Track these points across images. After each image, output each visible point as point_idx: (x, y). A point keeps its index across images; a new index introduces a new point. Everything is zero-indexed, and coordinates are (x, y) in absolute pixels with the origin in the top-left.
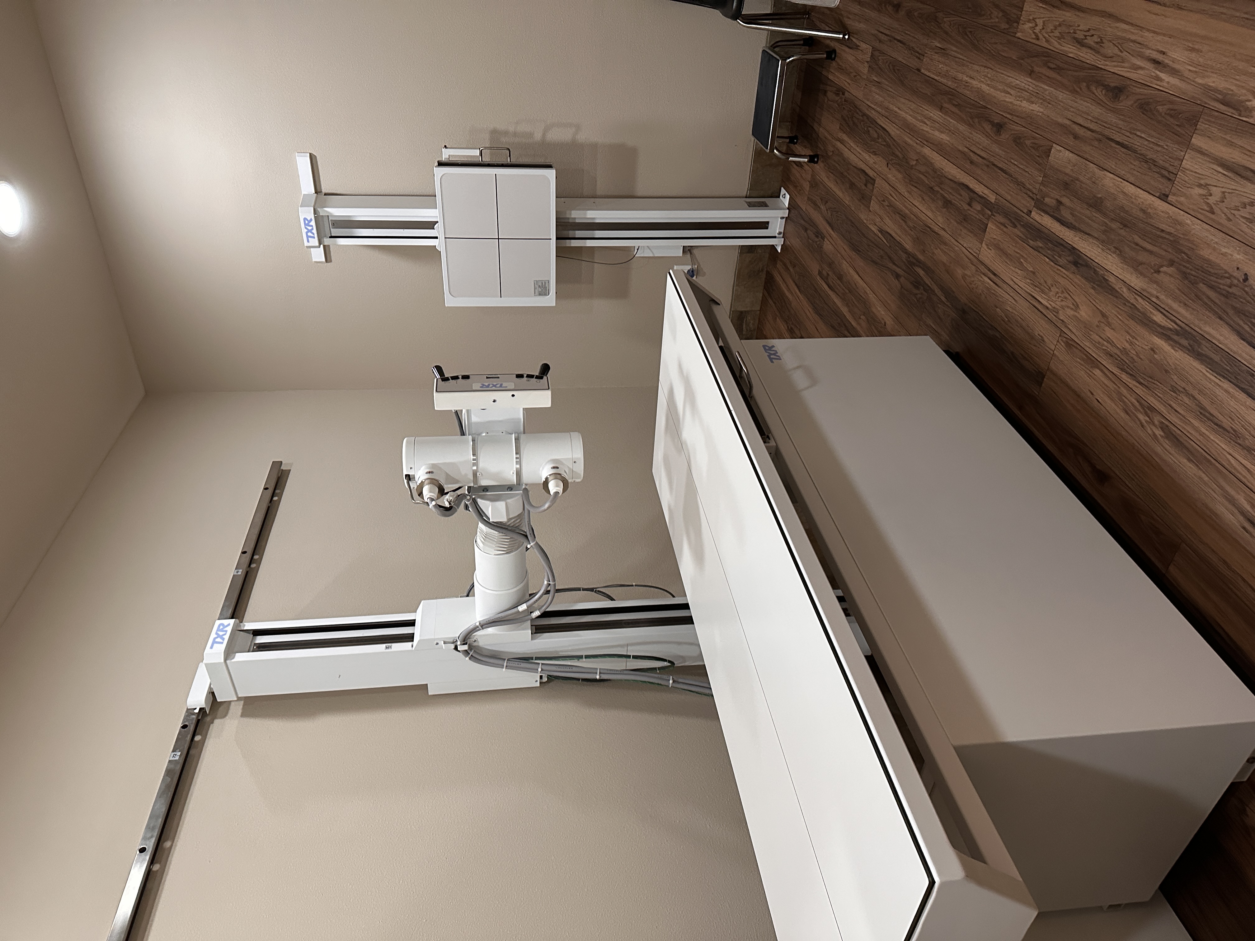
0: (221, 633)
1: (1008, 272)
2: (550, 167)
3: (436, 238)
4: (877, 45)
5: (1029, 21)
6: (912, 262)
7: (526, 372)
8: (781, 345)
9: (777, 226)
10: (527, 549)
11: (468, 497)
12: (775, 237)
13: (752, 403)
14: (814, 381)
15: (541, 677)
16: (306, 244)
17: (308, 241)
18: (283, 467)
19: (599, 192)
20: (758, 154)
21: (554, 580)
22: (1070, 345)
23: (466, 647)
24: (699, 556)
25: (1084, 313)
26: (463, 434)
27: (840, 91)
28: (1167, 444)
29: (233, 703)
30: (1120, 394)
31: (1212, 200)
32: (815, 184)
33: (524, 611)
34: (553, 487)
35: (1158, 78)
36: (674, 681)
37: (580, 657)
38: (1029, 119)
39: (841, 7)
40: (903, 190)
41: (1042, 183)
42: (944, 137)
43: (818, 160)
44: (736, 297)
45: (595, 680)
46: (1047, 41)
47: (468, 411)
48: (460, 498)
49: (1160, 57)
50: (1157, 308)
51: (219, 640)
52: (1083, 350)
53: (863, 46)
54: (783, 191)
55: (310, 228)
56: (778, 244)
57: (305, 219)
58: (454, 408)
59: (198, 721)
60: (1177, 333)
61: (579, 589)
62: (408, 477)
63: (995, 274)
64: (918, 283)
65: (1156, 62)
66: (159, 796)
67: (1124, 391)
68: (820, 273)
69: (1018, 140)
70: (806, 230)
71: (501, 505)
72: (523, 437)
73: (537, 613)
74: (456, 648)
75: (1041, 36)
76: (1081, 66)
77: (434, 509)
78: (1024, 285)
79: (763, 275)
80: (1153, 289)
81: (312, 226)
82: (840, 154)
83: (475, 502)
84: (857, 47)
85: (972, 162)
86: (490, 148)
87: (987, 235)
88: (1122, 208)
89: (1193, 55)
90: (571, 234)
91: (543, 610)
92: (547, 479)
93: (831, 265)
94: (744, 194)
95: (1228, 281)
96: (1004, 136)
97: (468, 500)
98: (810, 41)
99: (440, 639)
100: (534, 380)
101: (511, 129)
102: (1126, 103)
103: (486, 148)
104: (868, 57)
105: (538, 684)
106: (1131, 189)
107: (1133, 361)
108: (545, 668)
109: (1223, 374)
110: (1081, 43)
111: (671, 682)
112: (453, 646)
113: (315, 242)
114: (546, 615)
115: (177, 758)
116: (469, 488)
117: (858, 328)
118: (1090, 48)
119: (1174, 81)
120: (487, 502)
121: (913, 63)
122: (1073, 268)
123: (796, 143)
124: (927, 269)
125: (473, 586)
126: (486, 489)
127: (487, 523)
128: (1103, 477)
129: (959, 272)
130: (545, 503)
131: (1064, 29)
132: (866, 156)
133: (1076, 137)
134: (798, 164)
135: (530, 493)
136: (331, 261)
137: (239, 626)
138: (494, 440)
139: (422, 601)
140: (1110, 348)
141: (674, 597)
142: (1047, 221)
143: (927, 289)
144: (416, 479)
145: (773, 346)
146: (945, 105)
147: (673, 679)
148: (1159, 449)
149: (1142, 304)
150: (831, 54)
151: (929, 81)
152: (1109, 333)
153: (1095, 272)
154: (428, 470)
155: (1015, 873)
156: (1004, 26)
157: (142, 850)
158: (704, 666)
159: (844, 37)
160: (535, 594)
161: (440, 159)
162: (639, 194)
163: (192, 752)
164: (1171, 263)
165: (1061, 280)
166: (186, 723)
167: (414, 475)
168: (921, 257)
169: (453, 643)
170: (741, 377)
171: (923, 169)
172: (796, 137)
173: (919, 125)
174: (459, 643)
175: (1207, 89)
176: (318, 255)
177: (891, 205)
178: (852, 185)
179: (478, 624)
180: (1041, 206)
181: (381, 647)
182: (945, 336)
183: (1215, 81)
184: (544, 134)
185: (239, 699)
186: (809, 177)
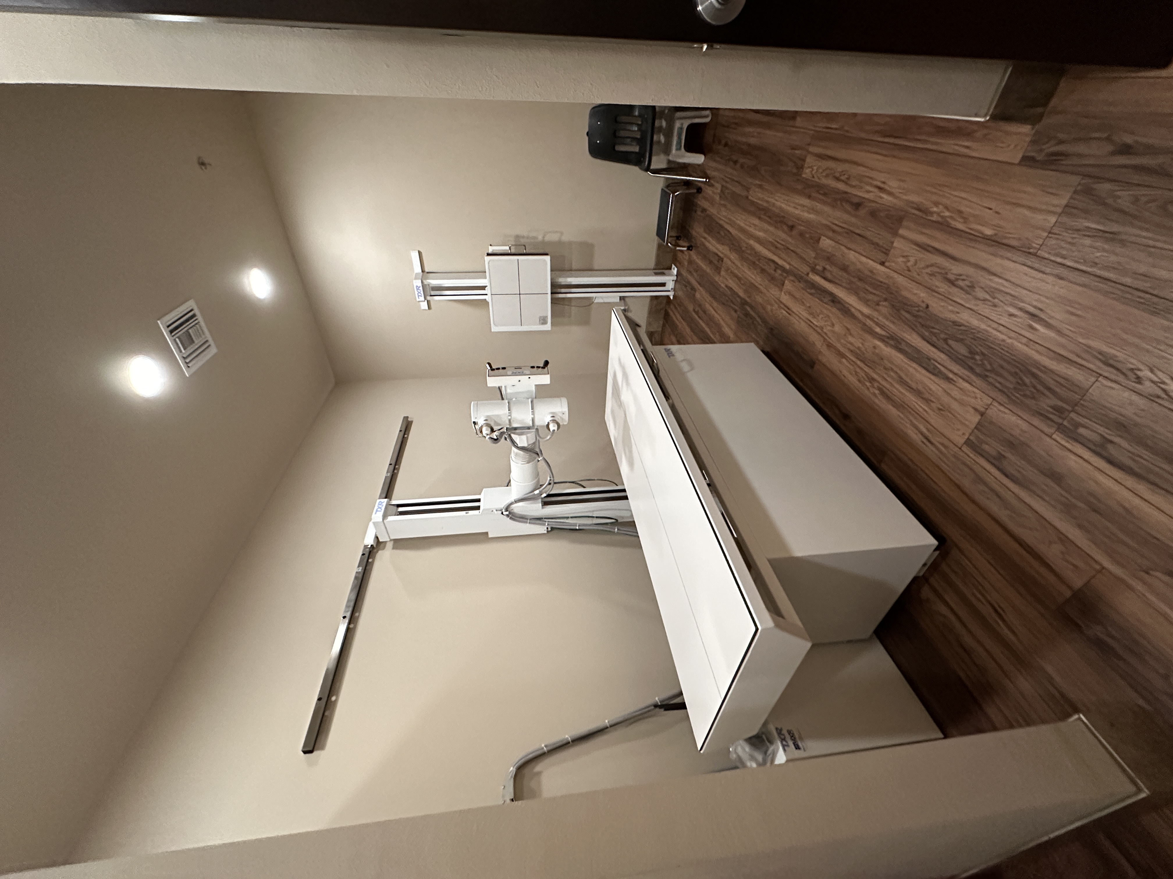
0: (380, 506)
1: (796, 308)
2: (547, 254)
3: (487, 295)
4: (724, 184)
5: (809, 167)
6: (744, 303)
7: (536, 365)
8: (674, 348)
9: (670, 285)
10: (538, 461)
11: (506, 433)
12: (669, 291)
13: (659, 379)
14: (692, 368)
15: (547, 528)
16: (418, 300)
17: (419, 298)
18: (409, 420)
19: (574, 267)
20: (660, 246)
21: (553, 477)
22: (829, 346)
23: (507, 513)
24: (631, 464)
25: (837, 328)
26: (503, 399)
27: (704, 210)
28: (880, 397)
29: (388, 543)
30: (856, 372)
31: (909, 264)
32: (691, 262)
33: (538, 494)
34: (553, 427)
35: (881, 198)
36: (618, 529)
37: (568, 518)
38: (808, 223)
39: (704, 163)
40: (738, 263)
41: (815, 258)
42: (761, 234)
43: (692, 249)
44: (649, 324)
45: (576, 530)
46: (819, 179)
47: (505, 387)
48: (502, 434)
49: (882, 185)
50: (877, 324)
51: (379, 510)
52: (835, 348)
53: (717, 185)
54: (673, 266)
55: (419, 291)
56: (671, 295)
57: (417, 286)
58: (497, 386)
59: (370, 552)
60: (888, 338)
61: (566, 482)
62: (475, 423)
63: (788, 309)
64: (747, 315)
65: (880, 188)
66: (352, 590)
67: (858, 370)
68: (694, 310)
69: (801, 234)
70: (686, 286)
71: (524, 437)
72: (535, 401)
73: (544, 495)
74: (502, 513)
75: (815, 176)
76: (838, 192)
77: (488, 440)
78: (805, 314)
79: (663, 312)
80: (875, 314)
81: (420, 290)
82: (704, 245)
83: (510, 436)
84: (713, 186)
85: (776, 247)
86: (516, 245)
87: (785, 287)
88: (859, 270)
89: (901, 183)
90: (559, 290)
91: (547, 493)
92: (548, 423)
93: (700, 306)
94: (653, 268)
95: (917, 309)
96: (794, 232)
97: (507, 435)
98: (687, 183)
99: (494, 509)
100: (540, 369)
101: (525, 234)
102: (862, 212)
103: (512, 245)
104: (719, 191)
105: (546, 532)
106: (864, 259)
107: (864, 354)
108: (550, 523)
109: (912, 359)
110: (838, 179)
111: (616, 530)
112: (500, 512)
113: (422, 298)
114: (549, 496)
115: (360, 570)
116: (507, 428)
117: (714, 339)
118: (843, 181)
119: (890, 198)
120: (517, 436)
121: (744, 193)
122: (831, 304)
123: (680, 240)
124: (752, 307)
125: (510, 481)
126: (516, 429)
127: (517, 447)
128: (846, 417)
129: (769, 308)
130: (548, 436)
131: (828, 172)
132: (718, 246)
133: (834, 231)
134: (682, 251)
135: (539, 431)
136: (431, 309)
137: (389, 502)
138: (518, 402)
139: (484, 489)
140: (852, 348)
141: (617, 485)
142: (817, 279)
143: (752, 318)
144: (479, 424)
145: (670, 349)
146: (762, 216)
147: (617, 528)
148: (877, 401)
149: (869, 322)
150: (699, 190)
151: (753, 203)
152: (850, 339)
153: (844, 307)
154: (485, 419)
155: (799, 623)
156: (795, 171)
157: (344, 617)
158: (634, 522)
159: (706, 180)
160: (543, 485)
161: (487, 252)
162: (596, 268)
163: (368, 568)
164: (885, 300)
165: (825, 311)
166: (364, 553)
167: (477, 422)
168: (748, 299)
169: (501, 510)
170: (653, 365)
171: (749, 252)
172: (680, 236)
173: (747, 228)
174: (503, 511)
175: (909, 203)
176: (424, 305)
177: (732, 272)
178: (711, 262)
179: (513, 501)
180: (814, 270)
181: (464, 513)
182: (761, 343)
183: (914, 198)
184: (544, 237)
185: (391, 540)
186: (687, 258)
